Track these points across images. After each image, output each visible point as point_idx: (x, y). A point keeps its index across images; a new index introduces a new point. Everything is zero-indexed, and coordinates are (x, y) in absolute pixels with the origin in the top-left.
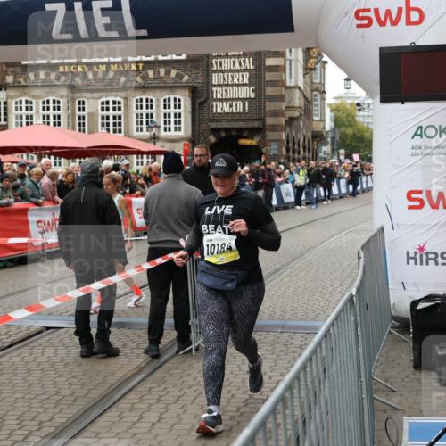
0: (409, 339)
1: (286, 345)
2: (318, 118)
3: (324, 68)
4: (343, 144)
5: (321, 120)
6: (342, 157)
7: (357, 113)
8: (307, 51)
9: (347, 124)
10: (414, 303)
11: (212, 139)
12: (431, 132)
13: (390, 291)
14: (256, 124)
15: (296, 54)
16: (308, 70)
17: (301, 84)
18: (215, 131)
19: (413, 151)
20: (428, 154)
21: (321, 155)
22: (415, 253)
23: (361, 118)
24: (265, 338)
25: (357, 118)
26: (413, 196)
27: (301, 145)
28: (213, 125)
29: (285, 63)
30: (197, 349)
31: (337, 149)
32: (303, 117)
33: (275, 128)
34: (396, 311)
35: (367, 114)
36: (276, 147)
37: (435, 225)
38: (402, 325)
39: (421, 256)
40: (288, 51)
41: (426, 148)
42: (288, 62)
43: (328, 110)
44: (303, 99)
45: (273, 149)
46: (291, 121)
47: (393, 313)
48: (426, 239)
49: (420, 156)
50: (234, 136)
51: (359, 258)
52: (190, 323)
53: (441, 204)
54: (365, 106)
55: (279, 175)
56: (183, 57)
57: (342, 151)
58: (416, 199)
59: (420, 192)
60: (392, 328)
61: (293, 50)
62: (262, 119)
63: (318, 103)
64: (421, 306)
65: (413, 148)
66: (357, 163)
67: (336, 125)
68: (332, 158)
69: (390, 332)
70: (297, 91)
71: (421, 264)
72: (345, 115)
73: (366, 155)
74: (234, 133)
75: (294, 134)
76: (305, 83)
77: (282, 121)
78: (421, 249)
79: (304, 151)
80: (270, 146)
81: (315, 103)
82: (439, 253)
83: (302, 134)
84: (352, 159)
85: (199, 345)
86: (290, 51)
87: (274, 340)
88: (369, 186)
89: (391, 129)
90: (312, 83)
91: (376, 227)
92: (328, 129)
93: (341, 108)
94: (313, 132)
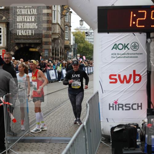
0: (110, 146)
1: (51, 149)
2: (68, 39)
3: (70, 15)
4: (79, 52)
5: (69, 40)
6: (78, 58)
7: (86, 37)
8: (62, 7)
9: (81, 42)
10: (113, 129)
11: (17, 48)
12: (121, 47)
13: (101, 123)
14: (38, 41)
15: (57, 8)
16: (63, 16)
17: (59, 22)
18: (18, 44)
19: (112, 56)
20: (119, 57)
21: (69, 56)
22: (113, 104)
23: (88, 39)
24: (42, 146)
25: (85, 39)
26: (112, 77)
27: (59, 52)
28: (17, 41)
29: (52, 12)
30: (8, 152)
31: (76, 54)
32: (60, 38)
33: (47, 43)
34: (104, 132)
35: (90, 37)
36: (47, 52)
37: (122, 91)
38: (107, 139)
39: (116, 106)
40: (53, 6)
41: (118, 54)
42: (53, 12)
43: (72, 35)
44: (60, 30)
45: (46, 53)
46: (54, 40)
47: (103, 133)
48: (118, 98)
49: (115, 58)
50: (27, 47)
51: (87, 107)
52: (5, 139)
53: (125, 81)
54: (90, 34)
55: (49, 66)
56: (3, 8)
57: (79, 55)
58: (113, 79)
59: (116, 75)
60: (102, 140)
61: (56, 6)
62: (41, 39)
63: (68, 32)
64: (116, 130)
65: (112, 54)
66: (85, 60)
67: (76, 42)
68: (73, 58)
69: (101, 143)
70: (58, 26)
71: (116, 110)
72: (80, 37)
73: (90, 57)
74: (27, 45)
75: (56, 46)
76: (61, 22)
77: (50, 40)
78: (116, 102)
79: (61, 54)
80: (44, 52)
81: (66, 31)
82: (124, 105)
83: (60, 47)
84: (83, 59)
85: (9, 150)
86: (55, 6)
87: (46, 147)
88: (91, 72)
89: (102, 45)
90: (65, 22)
91: (95, 92)
92: (72, 44)
93: (78, 34)
94: (65, 45)
